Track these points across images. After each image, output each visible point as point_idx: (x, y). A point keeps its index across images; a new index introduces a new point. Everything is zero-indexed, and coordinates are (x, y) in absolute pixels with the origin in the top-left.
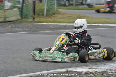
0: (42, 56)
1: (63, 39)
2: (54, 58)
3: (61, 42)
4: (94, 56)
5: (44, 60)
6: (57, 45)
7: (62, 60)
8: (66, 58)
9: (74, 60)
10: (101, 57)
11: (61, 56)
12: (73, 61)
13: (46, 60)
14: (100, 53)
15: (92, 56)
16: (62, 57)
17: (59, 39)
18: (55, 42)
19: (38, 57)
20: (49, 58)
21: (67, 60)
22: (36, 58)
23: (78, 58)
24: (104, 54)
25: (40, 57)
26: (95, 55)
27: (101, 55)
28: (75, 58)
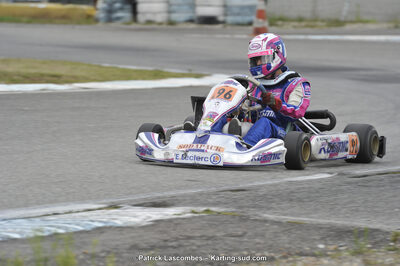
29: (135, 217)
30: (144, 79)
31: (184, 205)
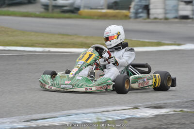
0: (55, 82)
1: (90, 55)
2: (73, 86)
3: (87, 60)
4: (139, 84)
5: (58, 89)
6: (80, 66)
7: (86, 89)
8: (93, 86)
9: (106, 89)
10: (150, 86)
11: (85, 83)
12: (104, 91)
13: (62, 90)
14: (148, 79)
15: (135, 83)
16: (87, 84)
17: (83, 57)
18: (77, 60)
19: (50, 84)
20: (66, 86)
21: (95, 90)
22: (47, 87)
23: (112, 85)
24: (156, 80)
25: (53, 85)
26: (140, 81)
27: (151, 82)
28: (107, 85)
29: (146, 113)
30: (152, 46)
31: (171, 108)
